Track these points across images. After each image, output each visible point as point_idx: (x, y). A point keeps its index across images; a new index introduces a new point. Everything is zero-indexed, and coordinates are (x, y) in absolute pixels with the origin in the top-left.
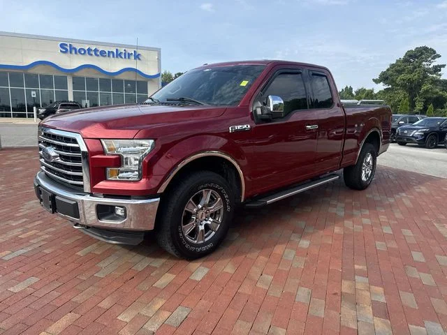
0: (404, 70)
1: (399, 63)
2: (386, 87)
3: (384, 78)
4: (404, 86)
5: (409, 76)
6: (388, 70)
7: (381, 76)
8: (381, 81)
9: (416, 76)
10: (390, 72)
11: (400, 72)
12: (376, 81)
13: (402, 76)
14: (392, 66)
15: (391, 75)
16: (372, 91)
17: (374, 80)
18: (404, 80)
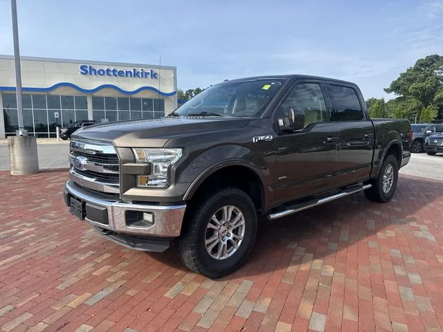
0: (415, 79)
1: (410, 73)
2: (398, 96)
3: (395, 87)
4: (416, 95)
5: (421, 85)
6: (399, 79)
7: (392, 86)
8: (392, 91)
9: (429, 85)
10: (401, 81)
11: (411, 81)
12: (387, 91)
13: (414, 85)
14: (403, 75)
15: (403, 84)
16: (383, 101)
17: (385, 90)
18: (416, 89)
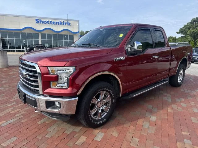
0: (191, 28)
1: (189, 25)
2: (182, 35)
3: (181, 31)
4: (191, 35)
5: (193, 30)
6: (183, 28)
7: (180, 30)
8: (179, 33)
9: (197, 30)
10: (184, 29)
11: (189, 29)
12: (178, 33)
13: (190, 30)
14: (185, 26)
15: (185, 30)
16: (175, 37)
17: (177, 33)
18: (191, 32)
